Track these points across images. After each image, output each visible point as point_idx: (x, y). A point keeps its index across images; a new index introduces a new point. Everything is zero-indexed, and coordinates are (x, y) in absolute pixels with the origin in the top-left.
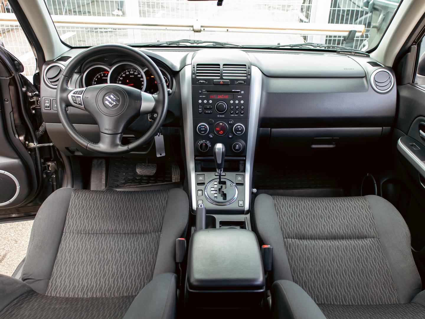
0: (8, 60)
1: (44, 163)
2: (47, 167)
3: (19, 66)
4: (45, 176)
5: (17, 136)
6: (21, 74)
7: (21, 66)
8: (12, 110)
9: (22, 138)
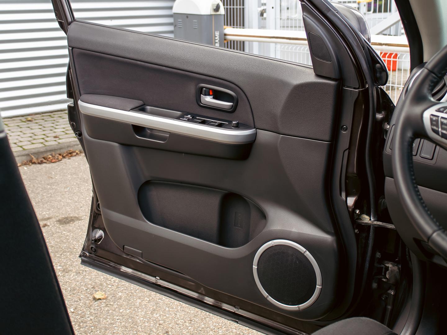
0: (365, 60)
1: (381, 261)
2: (384, 270)
3: (381, 73)
4: (375, 285)
5: (344, 195)
6: (381, 88)
7: (384, 74)
8: (348, 147)
9: (351, 201)
